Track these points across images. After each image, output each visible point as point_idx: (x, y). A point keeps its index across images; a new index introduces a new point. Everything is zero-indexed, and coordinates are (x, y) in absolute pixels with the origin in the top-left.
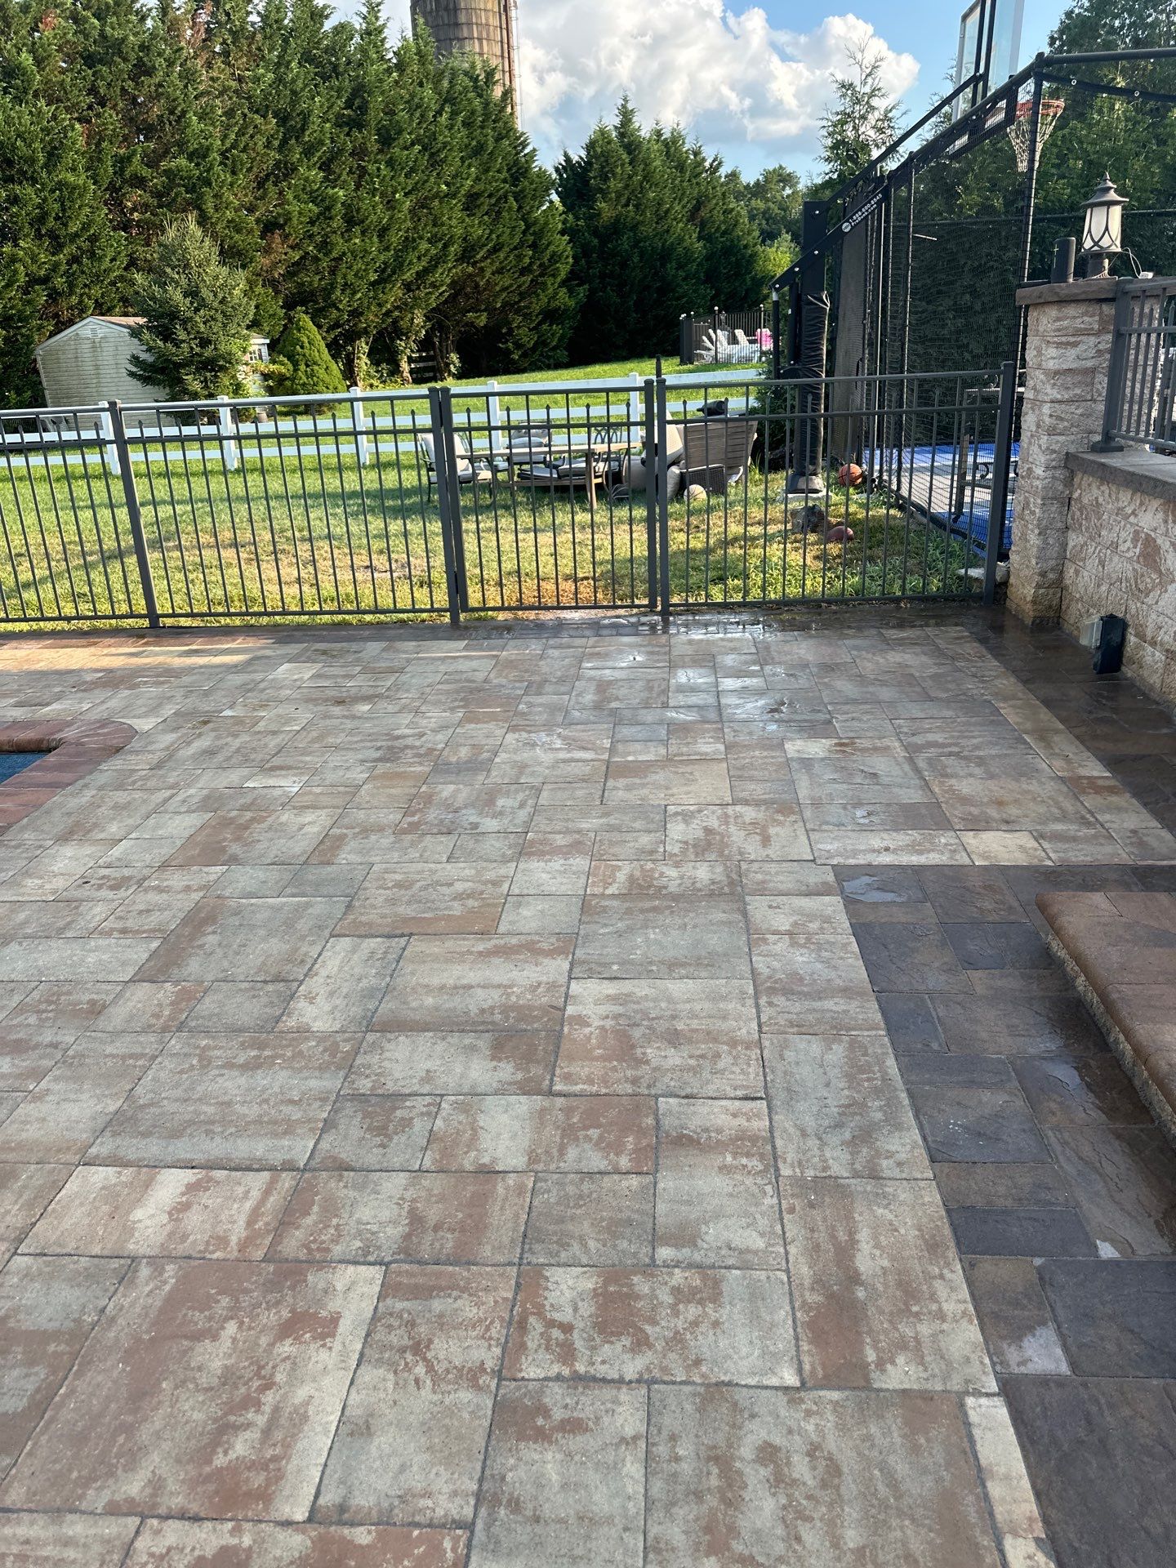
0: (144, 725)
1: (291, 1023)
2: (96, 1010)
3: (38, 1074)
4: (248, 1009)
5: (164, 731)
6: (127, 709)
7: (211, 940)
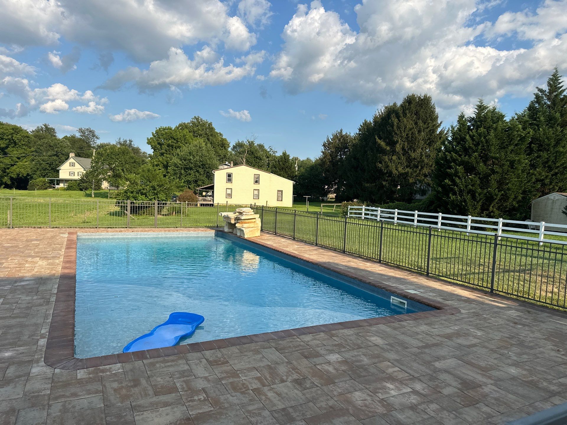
0: (463, 311)
1: (433, 363)
2: (407, 348)
3: (392, 350)
4: (428, 358)
5: (466, 314)
6: (463, 308)
7: (434, 348)
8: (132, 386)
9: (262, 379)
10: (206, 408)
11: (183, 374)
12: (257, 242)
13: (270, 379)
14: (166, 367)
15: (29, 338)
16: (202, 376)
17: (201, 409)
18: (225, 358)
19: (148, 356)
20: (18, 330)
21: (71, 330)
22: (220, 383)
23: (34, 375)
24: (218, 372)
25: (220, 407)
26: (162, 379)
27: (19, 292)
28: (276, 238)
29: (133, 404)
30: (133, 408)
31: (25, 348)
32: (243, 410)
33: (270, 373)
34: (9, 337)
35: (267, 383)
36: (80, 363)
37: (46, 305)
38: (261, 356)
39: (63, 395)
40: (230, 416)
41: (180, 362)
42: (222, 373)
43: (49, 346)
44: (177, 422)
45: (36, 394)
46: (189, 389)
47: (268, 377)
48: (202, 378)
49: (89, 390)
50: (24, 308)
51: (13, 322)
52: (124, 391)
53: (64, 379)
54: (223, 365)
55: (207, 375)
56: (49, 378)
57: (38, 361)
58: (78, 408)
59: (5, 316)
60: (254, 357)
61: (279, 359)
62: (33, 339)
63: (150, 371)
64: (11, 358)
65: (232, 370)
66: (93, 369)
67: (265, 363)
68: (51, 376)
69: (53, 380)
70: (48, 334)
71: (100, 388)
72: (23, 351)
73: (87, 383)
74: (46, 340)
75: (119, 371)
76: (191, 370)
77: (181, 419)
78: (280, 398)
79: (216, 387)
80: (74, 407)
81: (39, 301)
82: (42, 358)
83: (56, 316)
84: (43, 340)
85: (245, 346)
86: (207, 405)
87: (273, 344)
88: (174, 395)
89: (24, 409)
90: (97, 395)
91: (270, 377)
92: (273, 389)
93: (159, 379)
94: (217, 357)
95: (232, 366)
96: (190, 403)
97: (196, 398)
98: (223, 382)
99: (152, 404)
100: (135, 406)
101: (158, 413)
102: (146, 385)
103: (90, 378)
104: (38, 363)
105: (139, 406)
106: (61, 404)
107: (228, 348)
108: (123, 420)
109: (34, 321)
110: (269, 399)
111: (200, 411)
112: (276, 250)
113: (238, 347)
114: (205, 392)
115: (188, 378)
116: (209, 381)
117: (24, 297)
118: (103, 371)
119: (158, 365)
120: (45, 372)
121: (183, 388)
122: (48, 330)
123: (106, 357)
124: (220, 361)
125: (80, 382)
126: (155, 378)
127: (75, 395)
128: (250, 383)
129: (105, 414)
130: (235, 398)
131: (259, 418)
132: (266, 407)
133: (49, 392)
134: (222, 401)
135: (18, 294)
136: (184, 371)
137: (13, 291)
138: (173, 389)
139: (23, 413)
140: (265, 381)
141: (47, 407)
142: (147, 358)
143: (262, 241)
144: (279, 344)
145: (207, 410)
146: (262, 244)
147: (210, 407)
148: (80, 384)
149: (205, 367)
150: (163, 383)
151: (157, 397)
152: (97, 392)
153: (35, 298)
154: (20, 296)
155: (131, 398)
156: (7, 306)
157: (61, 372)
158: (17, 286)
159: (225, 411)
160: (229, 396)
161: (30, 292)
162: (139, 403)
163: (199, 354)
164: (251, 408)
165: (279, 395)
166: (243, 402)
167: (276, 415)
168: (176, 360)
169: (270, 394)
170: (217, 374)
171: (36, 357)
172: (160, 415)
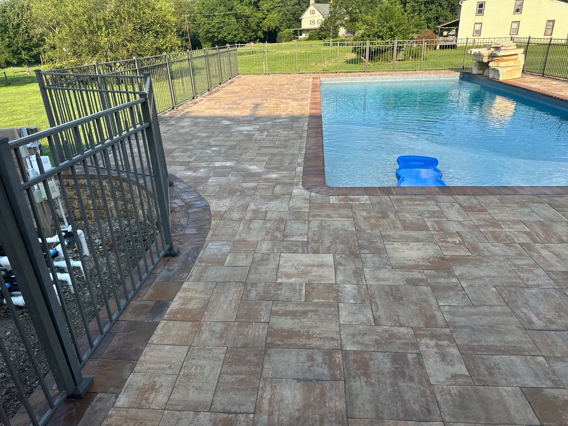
8: (380, 218)
9: (533, 235)
10: (462, 252)
11: (433, 214)
12: (517, 85)
13: (543, 236)
14: (413, 205)
15: (289, 164)
16: (455, 219)
17: (456, 251)
18: (482, 206)
19: (394, 192)
20: (280, 157)
21: (322, 162)
22: (477, 230)
23: (296, 194)
24: (474, 218)
25: (479, 254)
26: (410, 215)
27: (278, 127)
28: (543, 80)
29: (382, 233)
30: (383, 237)
31: (287, 172)
32: (508, 262)
33: (542, 230)
34: (274, 162)
35: (539, 239)
36: (332, 191)
37: (300, 139)
38: (529, 210)
39: (320, 215)
40: (492, 265)
41: (429, 202)
42: (479, 220)
43: (305, 173)
44: (430, 258)
45: (298, 210)
46: (442, 230)
47: (540, 233)
48: (455, 221)
49: (341, 214)
50: (283, 140)
51: (275, 151)
52: (373, 221)
53: (319, 201)
54: (480, 213)
55: (462, 220)
56: (307, 199)
57: (297, 184)
58: (332, 227)
59: (269, 145)
60: (520, 210)
61: (556, 216)
62: (292, 166)
63: (398, 206)
64: (277, 179)
65: (491, 219)
66: (343, 197)
67: (535, 218)
68: (308, 197)
69: (310, 200)
70: (303, 163)
71: (351, 214)
72: (285, 175)
73: (339, 208)
74: (302, 168)
75: (367, 202)
76: (442, 212)
77: (434, 257)
78: (559, 259)
79: (473, 234)
80: (329, 226)
81: (294, 136)
82: (300, 182)
83: (308, 149)
84: (300, 168)
85: (507, 197)
86: (463, 249)
87: (545, 200)
88: (425, 232)
89: (290, 220)
90: (349, 219)
91: (543, 234)
92: (548, 247)
93: (407, 215)
94: (472, 203)
95: (492, 215)
96: (444, 244)
97: (450, 240)
98: (482, 230)
99: (402, 237)
100: (385, 235)
101: (409, 246)
102: (394, 219)
103: (341, 204)
104: (298, 186)
105: (389, 236)
106: (319, 221)
107: (485, 196)
108: (374, 245)
109: (291, 151)
110: (543, 257)
111: (456, 254)
112: (545, 95)
113: (498, 197)
114: (461, 236)
115: (439, 220)
116: (464, 226)
117: (282, 132)
118: (352, 200)
119: (405, 202)
120: (304, 194)
121: (435, 228)
122: (303, 160)
123: (354, 188)
124: (476, 208)
125: (333, 206)
126: (403, 213)
127: (329, 216)
128: (516, 236)
129: (357, 237)
130: (498, 249)
131: (530, 275)
132: (540, 265)
133: (308, 211)
134: (480, 248)
135: (278, 129)
136: (434, 212)
137: (274, 126)
138: (423, 227)
139: (289, 223)
140: (537, 237)
141: (307, 222)
142: (393, 194)
143: (523, 84)
144: (554, 200)
145: (464, 255)
146: (524, 87)
147: (467, 251)
148: (333, 208)
149: (458, 212)
150: (411, 219)
151: (406, 231)
152: (348, 217)
153: (291, 133)
154: (279, 131)
155: (381, 228)
156: (271, 138)
157: (316, 195)
158: (276, 122)
159: (485, 259)
160: (489, 245)
161: (286, 128)
162: (388, 233)
163: (450, 198)
164: (519, 262)
165: (558, 255)
166: (508, 254)
167: (554, 277)
168: (424, 200)
169: (544, 253)
170: (473, 220)
171: (296, 181)
172: (411, 248)
